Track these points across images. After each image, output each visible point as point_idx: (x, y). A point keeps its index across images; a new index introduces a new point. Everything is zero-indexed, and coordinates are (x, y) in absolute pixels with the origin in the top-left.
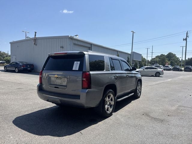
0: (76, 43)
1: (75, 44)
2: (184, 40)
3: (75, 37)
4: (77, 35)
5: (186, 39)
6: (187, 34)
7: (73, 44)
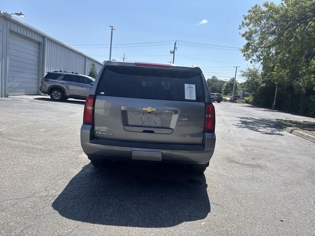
0: (15, 29)
1: (12, 32)
2: (171, 52)
3: (15, 17)
4: (21, 14)
5: (173, 53)
6: (175, 45)
7: (8, 30)
